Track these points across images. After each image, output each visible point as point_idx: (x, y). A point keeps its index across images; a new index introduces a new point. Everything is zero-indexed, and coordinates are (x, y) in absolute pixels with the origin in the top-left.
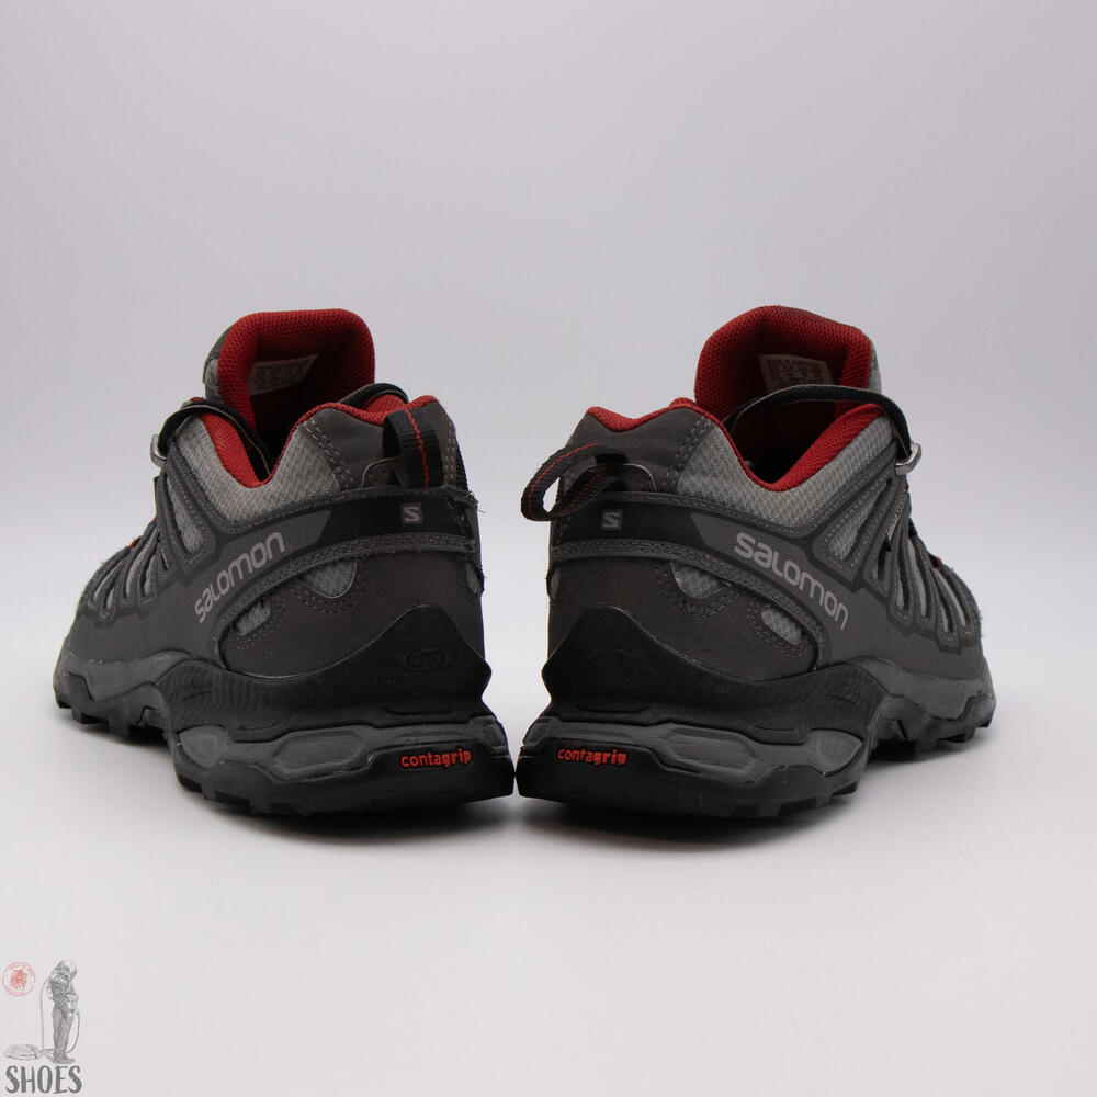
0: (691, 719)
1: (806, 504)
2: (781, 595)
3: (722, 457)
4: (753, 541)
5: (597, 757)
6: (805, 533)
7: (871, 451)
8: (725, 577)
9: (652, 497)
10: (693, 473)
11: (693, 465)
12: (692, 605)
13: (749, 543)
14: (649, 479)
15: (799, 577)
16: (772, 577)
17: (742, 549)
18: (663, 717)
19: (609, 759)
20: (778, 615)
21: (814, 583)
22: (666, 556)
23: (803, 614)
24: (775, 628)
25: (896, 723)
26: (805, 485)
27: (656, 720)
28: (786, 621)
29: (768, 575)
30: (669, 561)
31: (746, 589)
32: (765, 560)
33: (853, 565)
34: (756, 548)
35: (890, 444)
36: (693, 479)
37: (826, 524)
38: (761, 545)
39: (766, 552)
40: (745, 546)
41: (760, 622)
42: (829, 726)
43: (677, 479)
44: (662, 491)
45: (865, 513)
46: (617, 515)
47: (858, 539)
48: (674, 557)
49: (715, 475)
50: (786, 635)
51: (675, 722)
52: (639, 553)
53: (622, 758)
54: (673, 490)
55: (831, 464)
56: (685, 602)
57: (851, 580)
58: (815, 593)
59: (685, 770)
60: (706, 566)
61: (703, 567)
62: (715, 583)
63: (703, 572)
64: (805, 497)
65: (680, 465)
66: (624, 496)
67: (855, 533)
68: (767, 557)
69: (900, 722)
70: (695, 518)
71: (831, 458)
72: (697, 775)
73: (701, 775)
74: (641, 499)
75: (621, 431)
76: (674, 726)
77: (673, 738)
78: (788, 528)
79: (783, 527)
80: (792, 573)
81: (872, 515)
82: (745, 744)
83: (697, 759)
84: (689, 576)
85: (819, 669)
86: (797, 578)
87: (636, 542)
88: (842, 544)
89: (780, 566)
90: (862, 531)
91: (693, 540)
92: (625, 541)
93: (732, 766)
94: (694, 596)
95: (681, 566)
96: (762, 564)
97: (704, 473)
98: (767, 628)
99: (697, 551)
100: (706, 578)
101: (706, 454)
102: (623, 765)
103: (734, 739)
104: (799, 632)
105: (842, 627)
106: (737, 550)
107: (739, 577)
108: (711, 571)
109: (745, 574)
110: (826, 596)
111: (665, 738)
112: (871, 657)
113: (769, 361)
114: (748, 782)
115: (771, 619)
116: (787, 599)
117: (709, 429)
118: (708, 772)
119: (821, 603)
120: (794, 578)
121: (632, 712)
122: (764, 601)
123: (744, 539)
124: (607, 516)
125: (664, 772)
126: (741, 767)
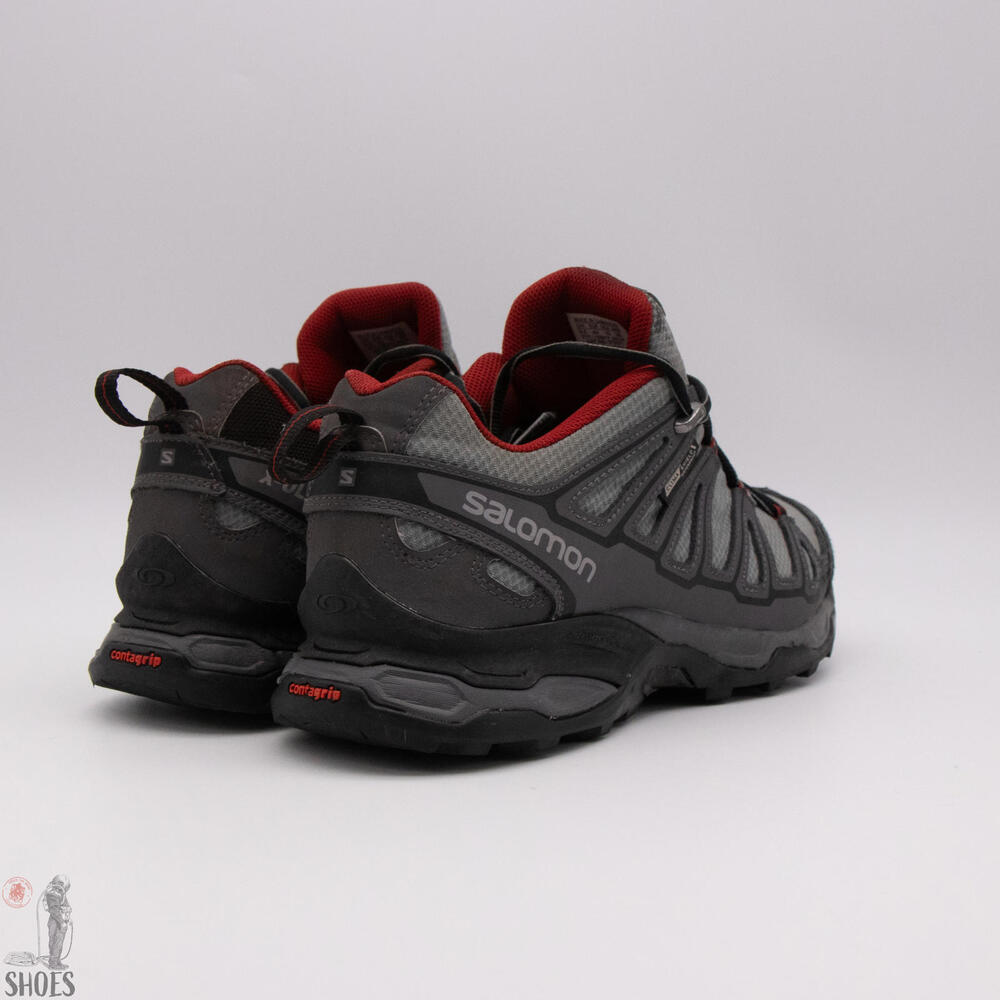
0: (405, 662)
1: (553, 463)
2: (511, 549)
3: (454, 421)
4: (485, 499)
5: (317, 693)
6: (548, 491)
7: (642, 412)
8: (450, 533)
9: (382, 458)
10: (424, 435)
11: (424, 428)
12: (413, 557)
13: (480, 501)
14: (381, 441)
15: (534, 532)
16: (504, 534)
17: (472, 506)
18: (380, 658)
19: (326, 695)
20: (507, 569)
21: (553, 538)
22: (391, 512)
23: (536, 568)
24: (501, 581)
25: (678, 670)
26: (555, 446)
27: (372, 661)
28: (516, 574)
29: (498, 531)
30: (393, 516)
31: (471, 544)
32: (497, 517)
33: (609, 520)
34: (487, 506)
35: (667, 404)
36: (423, 441)
37: (575, 482)
38: (492, 503)
39: (499, 510)
40: (474, 503)
41: (484, 574)
42: (572, 672)
43: (406, 441)
44: (392, 452)
45: (632, 470)
46: (352, 472)
47: (621, 496)
48: (398, 513)
49: (447, 438)
50: (515, 587)
51: (390, 664)
52: (366, 508)
53: (336, 694)
54: (402, 451)
55: (591, 425)
56: (405, 555)
57: (605, 535)
58: (553, 548)
59: (391, 708)
60: (430, 522)
61: (426, 523)
62: (439, 538)
63: (426, 528)
64: (554, 457)
65: (410, 427)
66: (359, 456)
67: (619, 489)
68: (500, 515)
69: (684, 670)
70: (421, 476)
71: (592, 419)
72: (402, 713)
73: (406, 714)
74: (373, 459)
75: (364, 395)
76: (386, 668)
77: (385, 679)
78: (527, 487)
79: (520, 486)
80: (527, 529)
81: (641, 473)
82: (456, 688)
83: (404, 699)
84: (412, 531)
85: (558, 619)
86: (533, 534)
87: (365, 498)
88: (599, 500)
89: (514, 523)
90: (626, 488)
91: (418, 498)
92: (357, 497)
93: (439, 707)
94: (417, 549)
95: (404, 521)
96: (493, 520)
97: (435, 436)
98: (491, 580)
99: (420, 507)
100: (429, 533)
101: (438, 417)
102: (336, 701)
103: (447, 682)
104: (532, 584)
105: (589, 580)
106: (466, 507)
107: (465, 532)
108: (434, 526)
109: (471, 529)
110: (565, 552)
111: (377, 678)
112: (641, 608)
113: (576, 320)
114: (453, 722)
115: (499, 573)
116: (518, 553)
117: (443, 395)
118: (414, 711)
119: (560, 557)
120: (528, 534)
121: (353, 653)
122: (492, 555)
123: (473, 497)
124: (344, 473)
125: (373, 709)
126: (449, 709)
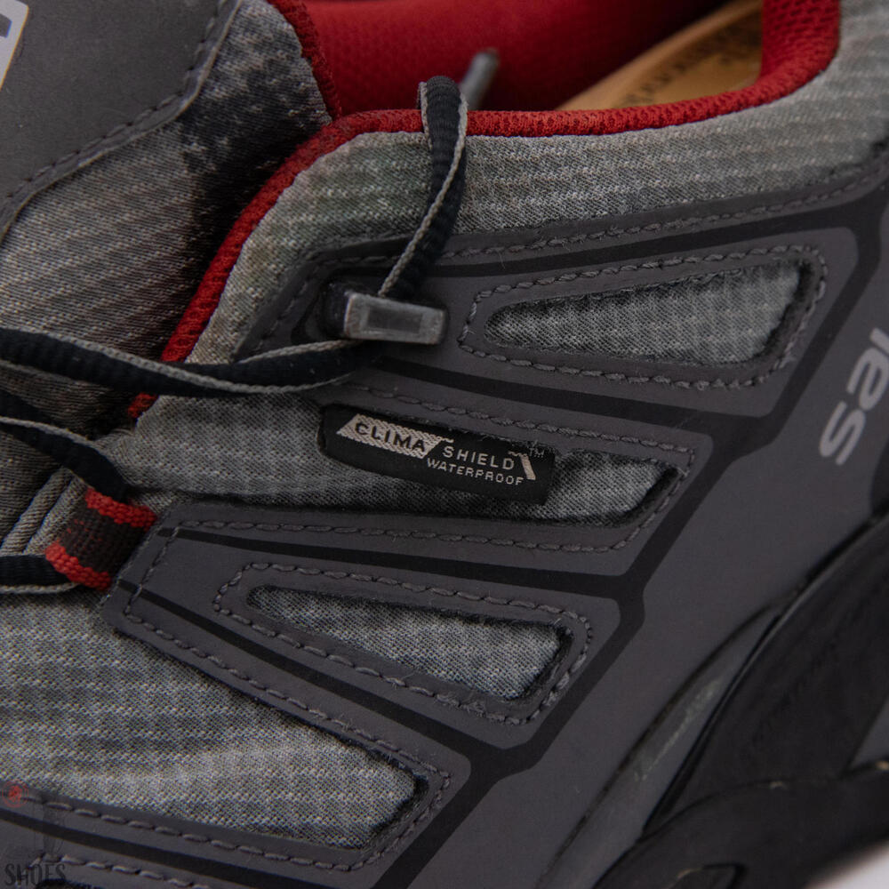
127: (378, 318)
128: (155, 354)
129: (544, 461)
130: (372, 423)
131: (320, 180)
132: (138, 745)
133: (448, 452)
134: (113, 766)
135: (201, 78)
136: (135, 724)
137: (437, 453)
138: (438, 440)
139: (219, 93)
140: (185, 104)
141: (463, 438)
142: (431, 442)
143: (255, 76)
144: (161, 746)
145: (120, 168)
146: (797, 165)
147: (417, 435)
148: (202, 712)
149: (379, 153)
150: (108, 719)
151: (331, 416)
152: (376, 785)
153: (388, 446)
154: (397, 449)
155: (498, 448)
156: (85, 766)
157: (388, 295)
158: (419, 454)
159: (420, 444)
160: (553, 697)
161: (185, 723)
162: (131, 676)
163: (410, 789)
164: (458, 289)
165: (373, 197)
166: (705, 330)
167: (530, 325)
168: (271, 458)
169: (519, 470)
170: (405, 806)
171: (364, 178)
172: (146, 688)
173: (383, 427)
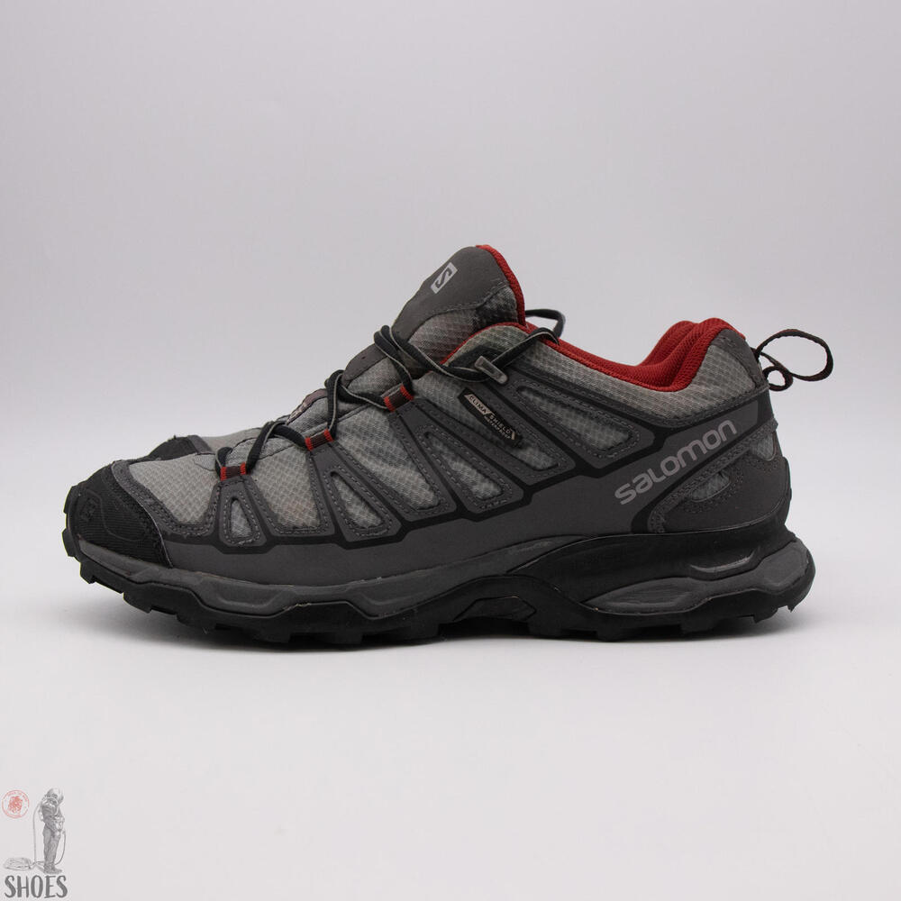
127: (485, 365)
128: (435, 359)
129: (519, 437)
130: (475, 398)
131: (494, 330)
132: (379, 456)
133: (492, 417)
134: (370, 458)
135: (485, 300)
136: (381, 450)
137: (488, 416)
138: (490, 412)
139: (488, 306)
140: (479, 305)
141: (498, 416)
142: (488, 412)
143: (499, 306)
144: (384, 460)
145: (456, 315)
146: (645, 407)
147: (485, 408)
148: (398, 456)
149: (512, 331)
150: (375, 446)
151: (467, 391)
152: (426, 495)
153: (476, 406)
154: (478, 408)
155: (507, 425)
156: (363, 455)
157: (493, 363)
158: (483, 413)
159: (485, 411)
160: (490, 505)
161: (393, 457)
162: (386, 438)
163: (436, 503)
164: (515, 374)
165: (504, 341)
166: (587, 431)
167: (531, 397)
168: (445, 395)
169: (510, 435)
170: (431, 507)
171: (505, 335)
172: (388, 443)
173: (477, 400)
